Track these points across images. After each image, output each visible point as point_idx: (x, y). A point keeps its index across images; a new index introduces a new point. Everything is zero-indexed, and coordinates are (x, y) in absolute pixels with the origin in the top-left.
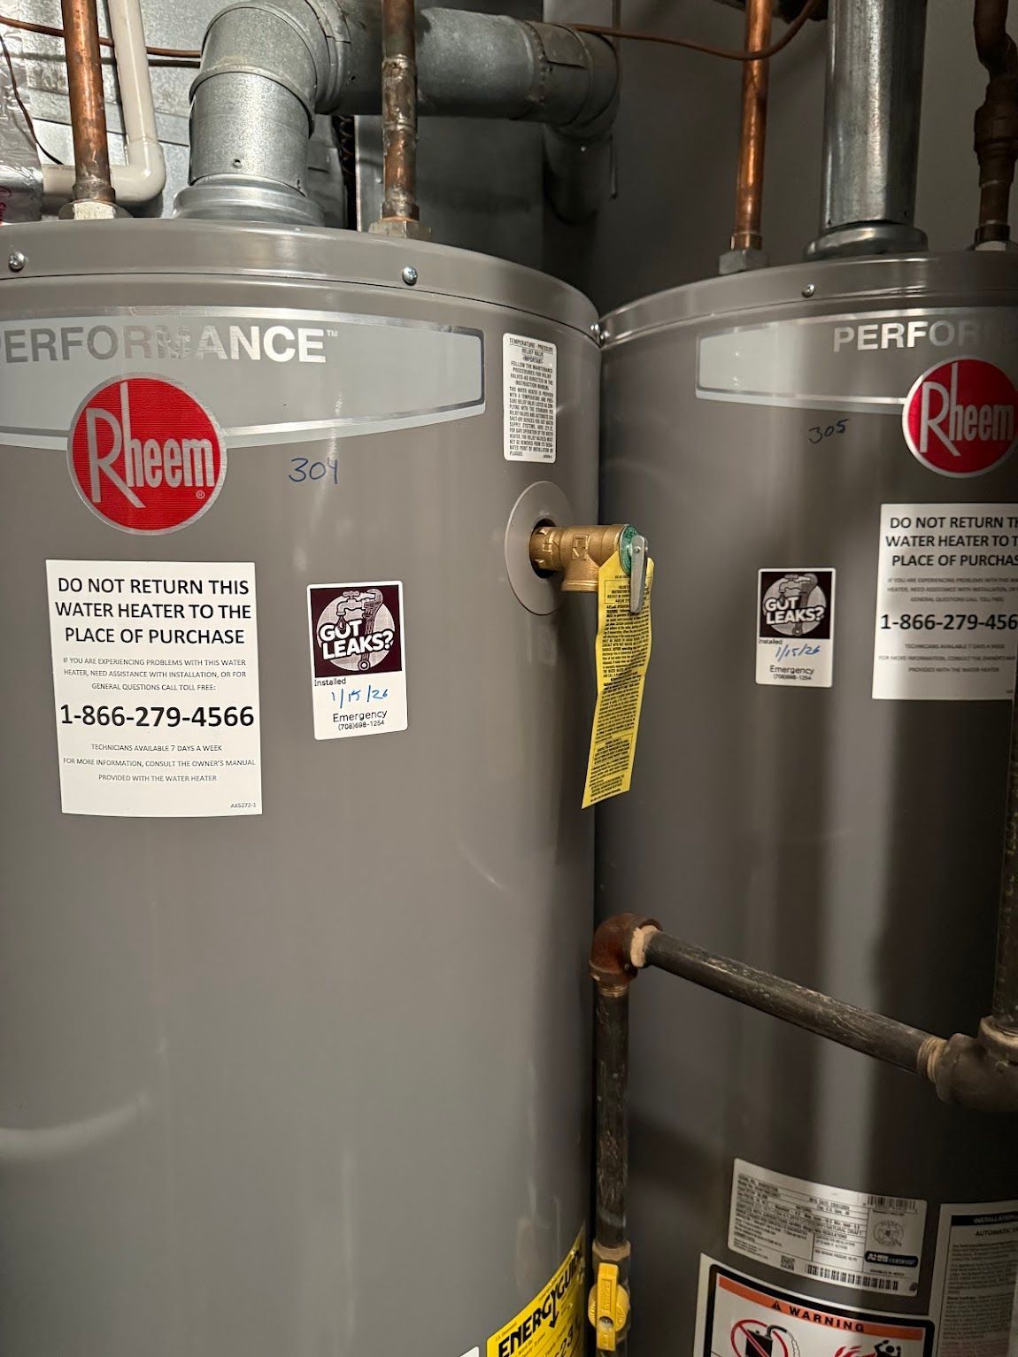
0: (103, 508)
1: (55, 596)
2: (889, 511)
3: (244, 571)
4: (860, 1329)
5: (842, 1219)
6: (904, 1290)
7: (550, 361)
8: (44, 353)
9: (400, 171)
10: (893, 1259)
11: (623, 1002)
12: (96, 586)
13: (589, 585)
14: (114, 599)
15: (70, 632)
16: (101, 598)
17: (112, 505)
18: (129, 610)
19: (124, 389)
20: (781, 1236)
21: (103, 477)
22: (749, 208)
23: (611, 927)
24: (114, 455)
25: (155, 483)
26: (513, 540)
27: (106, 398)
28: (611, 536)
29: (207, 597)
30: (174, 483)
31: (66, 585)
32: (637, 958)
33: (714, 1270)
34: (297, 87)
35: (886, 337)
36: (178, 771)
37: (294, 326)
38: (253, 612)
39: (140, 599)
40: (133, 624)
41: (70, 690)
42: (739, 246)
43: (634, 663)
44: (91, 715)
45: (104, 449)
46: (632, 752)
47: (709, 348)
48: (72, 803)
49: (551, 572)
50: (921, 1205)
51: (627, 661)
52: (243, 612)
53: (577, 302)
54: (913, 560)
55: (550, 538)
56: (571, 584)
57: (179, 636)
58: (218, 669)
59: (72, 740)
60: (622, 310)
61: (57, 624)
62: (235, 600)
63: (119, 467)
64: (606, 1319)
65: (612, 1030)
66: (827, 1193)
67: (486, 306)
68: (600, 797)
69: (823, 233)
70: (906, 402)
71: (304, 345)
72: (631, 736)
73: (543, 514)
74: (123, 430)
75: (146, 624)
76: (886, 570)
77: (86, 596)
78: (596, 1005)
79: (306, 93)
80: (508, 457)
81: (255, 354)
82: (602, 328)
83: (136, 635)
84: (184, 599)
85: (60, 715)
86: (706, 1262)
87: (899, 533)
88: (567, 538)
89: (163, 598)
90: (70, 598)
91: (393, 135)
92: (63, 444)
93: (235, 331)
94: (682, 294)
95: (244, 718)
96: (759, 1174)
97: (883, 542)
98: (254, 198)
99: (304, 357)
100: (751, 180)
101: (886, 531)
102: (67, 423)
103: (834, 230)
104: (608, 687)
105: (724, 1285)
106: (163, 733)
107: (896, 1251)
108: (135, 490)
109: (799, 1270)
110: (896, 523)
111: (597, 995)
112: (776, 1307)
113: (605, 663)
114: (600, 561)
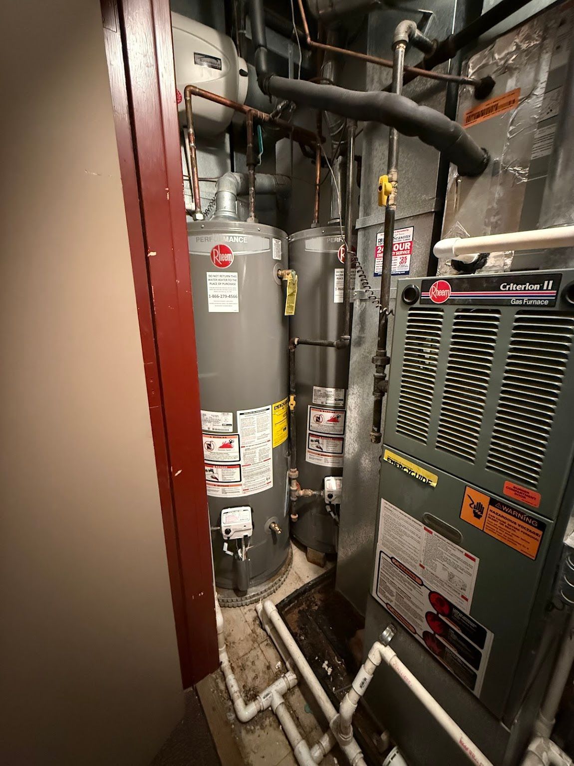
0: (216, 264)
1: (208, 278)
2: (336, 270)
3: (236, 274)
4: (334, 412)
5: (331, 393)
6: (341, 405)
7: (280, 243)
8: (207, 241)
9: (253, 209)
10: (340, 400)
11: (294, 352)
12: (214, 276)
13: (287, 279)
14: (217, 278)
15: (210, 283)
16: (215, 278)
17: (217, 264)
18: (220, 280)
19: (219, 246)
20: (321, 398)
21: (216, 260)
22: (317, 215)
23: (292, 339)
24: (217, 256)
25: (223, 260)
26: (275, 273)
27: (216, 247)
28: (290, 271)
29: (231, 278)
30: (226, 260)
31: (210, 276)
32: (296, 343)
33: (310, 407)
34: (233, 192)
35: (335, 240)
36: (227, 305)
37: (243, 237)
38: (237, 280)
39: (221, 278)
40: (220, 282)
41: (210, 292)
42: (315, 222)
43: (294, 292)
44: (213, 296)
45: (216, 255)
46: (294, 308)
47: (307, 242)
48: (210, 310)
49: (281, 278)
50: (344, 390)
51: (292, 292)
52: (236, 280)
53: (284, 234)
54: (340, 279)
55: (280, 272)
56: (284, 279)
57: (226, 284)
58: (232, 289)
59: (210, 300)
60: (293, 235)
61: (208, 282)
62: (235, 278)
63: (218, 258)
64: (292, 405)
65: (292, 357)
66: (329, 389)
67: (271, 234)
68: (288, 314)
69: (330, 220)
70: (338, 251)
71: (244, 240)
72: (294, 305)
73: (279, 268)
74: (218, 252)
75: (222, 282)
76: (336, 280)
77: (213, 278)
78: (289, 353)
79: (236, 194)
80: (274, 258)
81: (237, 242)
82: (289, 238)
83: (220, 284)
84: (227, 278)
85: (209, 296)
86: (309, 406)
87: (338, 274)
88: (283, 272)
89: (224, 278)
90: (210, 278)
91: (251, 202)
92: (209, 254)
93: (235, 237)
94: (303, 232)
95: (236, 297)
96: (318, 388)
97: (335, 276)
98: (228, 214)
99: (244, 242)
100: (317, 209)
101: (336, 274)
102: (210, 251)
103: (333, 219)
104: (289, 296)
105: (313, 410)
106: (224, 299)
107: (340, 398)
108: (221, 262)
109: (324, 404)
110: (337, 272)
111: (289, 351)
112: (321, 411)
113: (289, 291)
114: (288, 275)
